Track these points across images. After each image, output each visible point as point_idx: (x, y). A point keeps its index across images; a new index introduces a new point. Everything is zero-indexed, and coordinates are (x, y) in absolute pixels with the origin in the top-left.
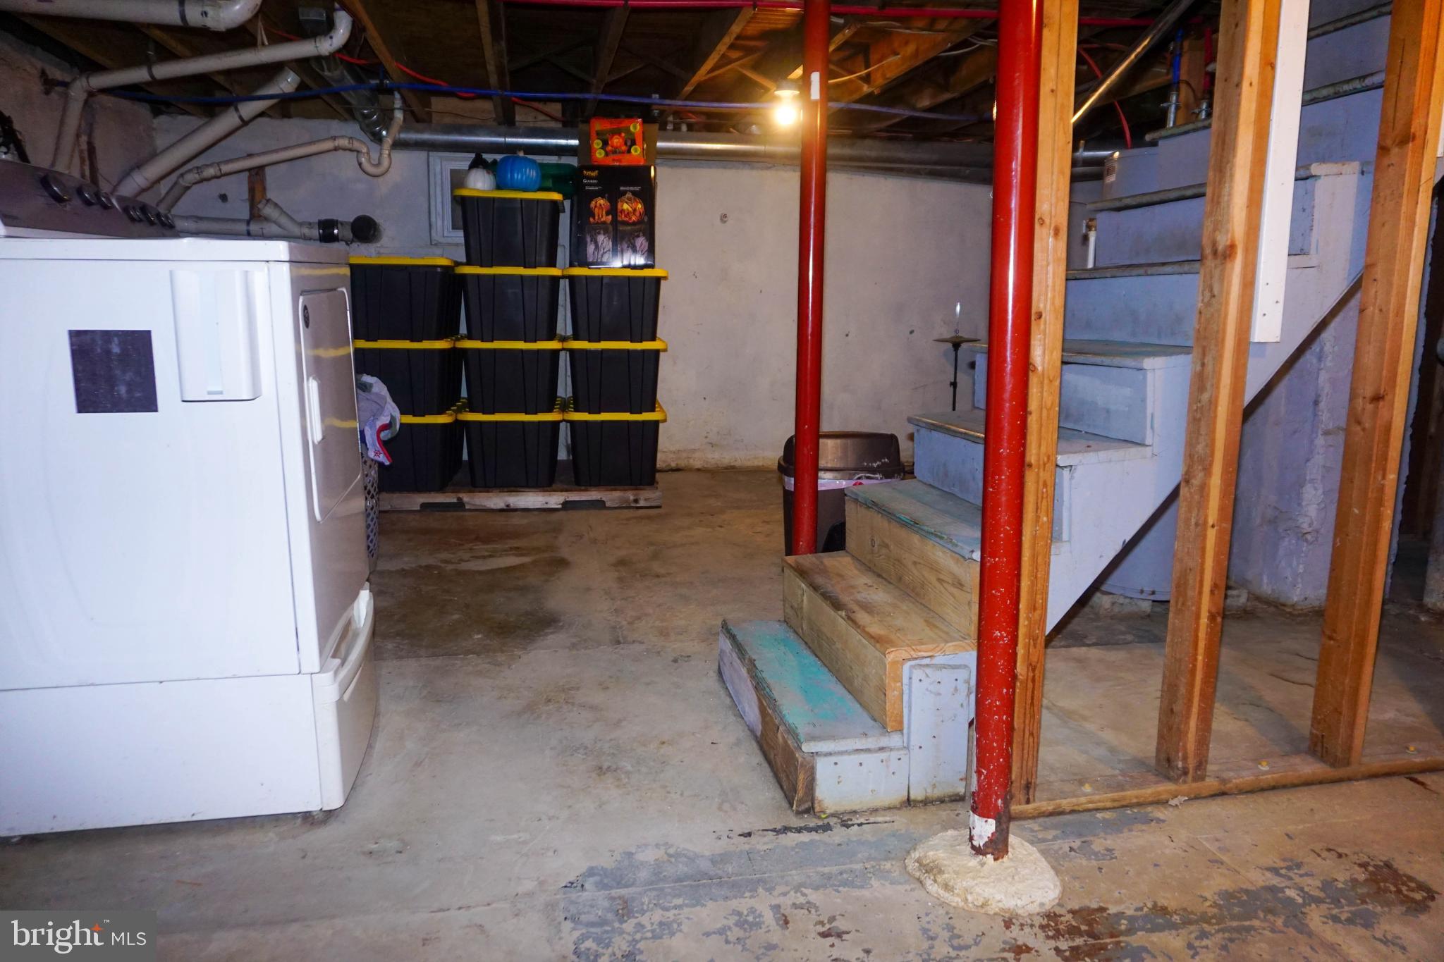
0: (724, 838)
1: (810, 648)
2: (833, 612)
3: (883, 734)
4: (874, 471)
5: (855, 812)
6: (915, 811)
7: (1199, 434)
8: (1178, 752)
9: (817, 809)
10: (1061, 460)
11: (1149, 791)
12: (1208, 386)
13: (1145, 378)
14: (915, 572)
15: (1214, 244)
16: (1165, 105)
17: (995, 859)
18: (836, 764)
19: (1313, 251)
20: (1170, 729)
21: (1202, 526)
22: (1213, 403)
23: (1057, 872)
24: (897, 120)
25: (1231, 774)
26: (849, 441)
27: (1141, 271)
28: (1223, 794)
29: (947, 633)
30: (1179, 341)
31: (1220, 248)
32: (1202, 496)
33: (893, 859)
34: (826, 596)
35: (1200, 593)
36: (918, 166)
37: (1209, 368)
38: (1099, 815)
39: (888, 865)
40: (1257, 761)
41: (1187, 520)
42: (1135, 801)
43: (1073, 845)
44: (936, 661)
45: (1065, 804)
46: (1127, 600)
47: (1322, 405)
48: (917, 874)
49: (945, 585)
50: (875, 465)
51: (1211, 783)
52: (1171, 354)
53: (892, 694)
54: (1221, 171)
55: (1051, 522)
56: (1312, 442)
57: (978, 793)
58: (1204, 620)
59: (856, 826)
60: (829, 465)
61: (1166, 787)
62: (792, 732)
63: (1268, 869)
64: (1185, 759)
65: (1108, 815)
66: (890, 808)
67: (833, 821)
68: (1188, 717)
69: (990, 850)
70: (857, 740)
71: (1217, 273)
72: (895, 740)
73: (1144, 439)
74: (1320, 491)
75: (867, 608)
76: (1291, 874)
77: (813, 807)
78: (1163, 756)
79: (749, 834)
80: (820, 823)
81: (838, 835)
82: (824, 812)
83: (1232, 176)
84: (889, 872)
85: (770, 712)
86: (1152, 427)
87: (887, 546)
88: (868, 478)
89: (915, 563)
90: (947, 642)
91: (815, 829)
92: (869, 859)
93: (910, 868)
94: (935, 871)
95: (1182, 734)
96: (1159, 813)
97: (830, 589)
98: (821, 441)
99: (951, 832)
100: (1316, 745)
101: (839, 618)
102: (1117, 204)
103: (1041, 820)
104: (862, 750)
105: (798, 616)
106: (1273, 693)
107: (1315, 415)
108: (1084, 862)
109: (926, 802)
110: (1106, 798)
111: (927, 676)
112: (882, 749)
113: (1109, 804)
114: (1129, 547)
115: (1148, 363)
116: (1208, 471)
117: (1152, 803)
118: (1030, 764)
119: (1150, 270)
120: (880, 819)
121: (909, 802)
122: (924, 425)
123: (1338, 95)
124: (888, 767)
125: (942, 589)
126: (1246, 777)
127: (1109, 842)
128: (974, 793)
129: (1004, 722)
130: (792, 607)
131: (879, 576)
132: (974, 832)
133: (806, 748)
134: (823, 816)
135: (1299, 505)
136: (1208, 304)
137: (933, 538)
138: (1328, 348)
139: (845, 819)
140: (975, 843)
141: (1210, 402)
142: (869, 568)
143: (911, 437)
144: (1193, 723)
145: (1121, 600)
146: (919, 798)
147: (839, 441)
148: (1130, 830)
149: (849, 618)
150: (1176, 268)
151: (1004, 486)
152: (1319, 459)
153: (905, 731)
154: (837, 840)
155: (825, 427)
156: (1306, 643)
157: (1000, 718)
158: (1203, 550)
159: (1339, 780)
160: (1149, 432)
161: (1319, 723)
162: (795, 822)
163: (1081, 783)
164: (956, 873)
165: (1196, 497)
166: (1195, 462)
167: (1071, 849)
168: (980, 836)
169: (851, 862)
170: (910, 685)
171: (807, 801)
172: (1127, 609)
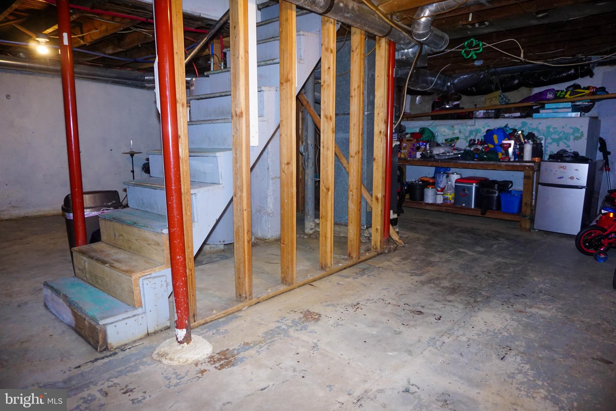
0: (67, 372)
1: (91, 285)
2: (102, 266)
3: (134, 310)
4: (109, 207)
5: (126, 344)
6: (150, 338)
7: (237, 178)
8: (243, 291)
9: (109, 347)
10: (192, 191)
11: (235, 307)
12: (239, 161)
13: (217, 159)
14: (137, 243)
15: (236, 112)
16: (209, 62)
17: (188, 344)
18: (115, 326)
19: (265, 116)
20: (239, 284)
21: (242, 210)
22: (241, 167)
23: (210, 342)
24: (97, 58)
25: (260, 295)
26: (97, 195)
27: (211, 122)
28: (259, 302)
29: (155, 264)
30: (226, 147)
31: (238, 113)
32: (241, 200)
33: (147, 357)
34: (98, 260)
35: (244, 234)
36: (108, 79)
37: (238, 155)
38: (220, 320)
39: (145, 359)
40: (267, 289)
41: (237, 209)
42: (231, 312)
43: (213, 332)
44: (152, 275)
45: (208, 319)
46: (215, 246)
47: (270, 169)
48: (158, 359)
49: (151, 246)
50: (109, 204)
51: (255, 300)
52: (225, 151)
53: (136, 293)
54: (235, 87)
55: (191, 214)
56: (268, 182)
57: (178, 320)
58: (246, 243)
59: (128, 350)
60: (88, 206)
61: (240, 305)
62: (93, 319)
63: (276, 322)
64: (246, 293)
65: (223, 319)
66: (141, 339)
67: (117, 351)
68: (245, 278)
69: (185, 341)
70: (123, 314)
71: (238, 122)
72: (140, 311)
73: (219, 182)
74: (273, 199)
75: (118, 261)
76: (283, 321)
77: (107, 348)
78: (238, 294)
79: (79, 367)
80: (112, 353)
81: (121, 355)
82: (113, 348)
83: (239, 89)
84: (146, 362)
85: (79, 314)
86: (221, 177)
87: (122, 235)
88: (107, 210)
89: (136, 240)
90: (156, 267)
91: (110, 356)
92: (137, 360)
93: (155, 358)
94: (165, 355)
95: (243, 284)
96: (240, 314)
97: (99, 257)
98: (84, 196)
99: (168, 340)
100: (283, 280)
101: (106, 268)
102: (198, 97)
103: (200, 327)
104: (126, 318)
105: (83, 272)
106: (268, 268)
107: (268, 173)
108: (218, 336)
109: (155, 333)
110: (221, 314)
111: (150, 282)
112: (134, 316)
113: (223, 315)
114: (218, 221)
115: (218, 154)
116: (242, 191)
117: (237, 311)
118: (194, 307)
119: (214, 122)
120: (137, 344)
121: (148, 334)
122: (131, 185)
123: (266, 65)
124: (138, 322)
125: (151, 248)
126: (264, 296)
127: (225, 328)
128: (176, 321)
129: (184, 291)
130: (79, 269)
131: (120, 248)
132: (178, 336)
133: (101, 323)
134: (112, 350)
135: (267, 204)
136: (236, 133)
137: (143, 228)
138: (270, 150)
139: (122, 348)
140: (179, 340)
141: (240, 167)
142: (114, 246)
143: (125, 190)
144: (247, 280)
145: (213, 246)
146: (152, 332)
147: (91, 195)
148: (232, 322)
149: (111, 266)
150: (223, 121)
151: (174, 201)
152: (271, 188)
153: (143, 306)
154: (121, 357)
155: (85, 189)
156: (275, 250)
157: (183, 289)
158: (243, 219)
159: (291, 290)
160: (220, 179)
161: (283, 273)
162: (99, 355)
163: (212, 310)
164: (174, 353)
165: (239, 200)
166: (237, 188)
167: (213, 334)
168: (181, 337)
169: (130, 363)
170: (143, 287)
171: (104, 346)
172: (215, 249)
